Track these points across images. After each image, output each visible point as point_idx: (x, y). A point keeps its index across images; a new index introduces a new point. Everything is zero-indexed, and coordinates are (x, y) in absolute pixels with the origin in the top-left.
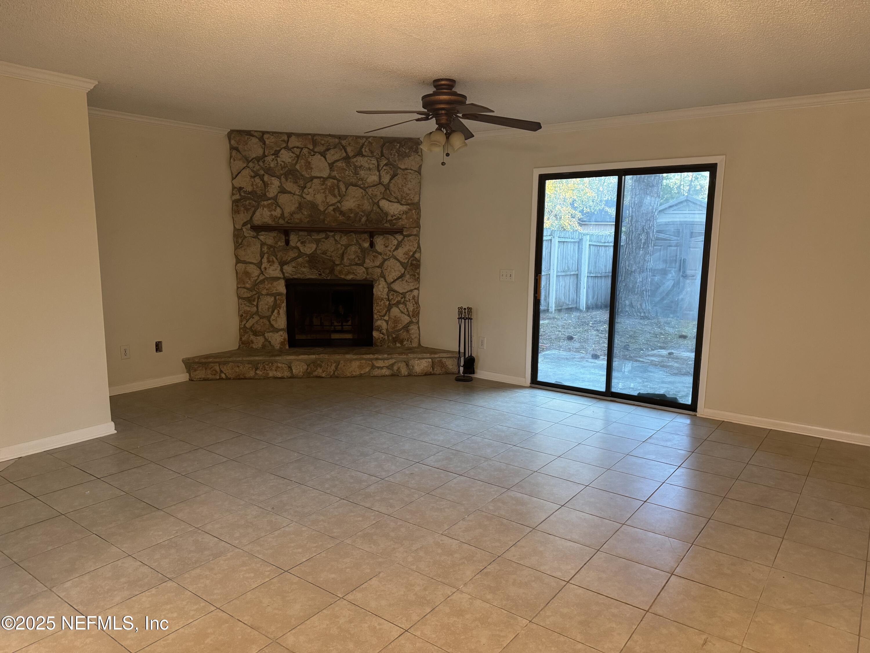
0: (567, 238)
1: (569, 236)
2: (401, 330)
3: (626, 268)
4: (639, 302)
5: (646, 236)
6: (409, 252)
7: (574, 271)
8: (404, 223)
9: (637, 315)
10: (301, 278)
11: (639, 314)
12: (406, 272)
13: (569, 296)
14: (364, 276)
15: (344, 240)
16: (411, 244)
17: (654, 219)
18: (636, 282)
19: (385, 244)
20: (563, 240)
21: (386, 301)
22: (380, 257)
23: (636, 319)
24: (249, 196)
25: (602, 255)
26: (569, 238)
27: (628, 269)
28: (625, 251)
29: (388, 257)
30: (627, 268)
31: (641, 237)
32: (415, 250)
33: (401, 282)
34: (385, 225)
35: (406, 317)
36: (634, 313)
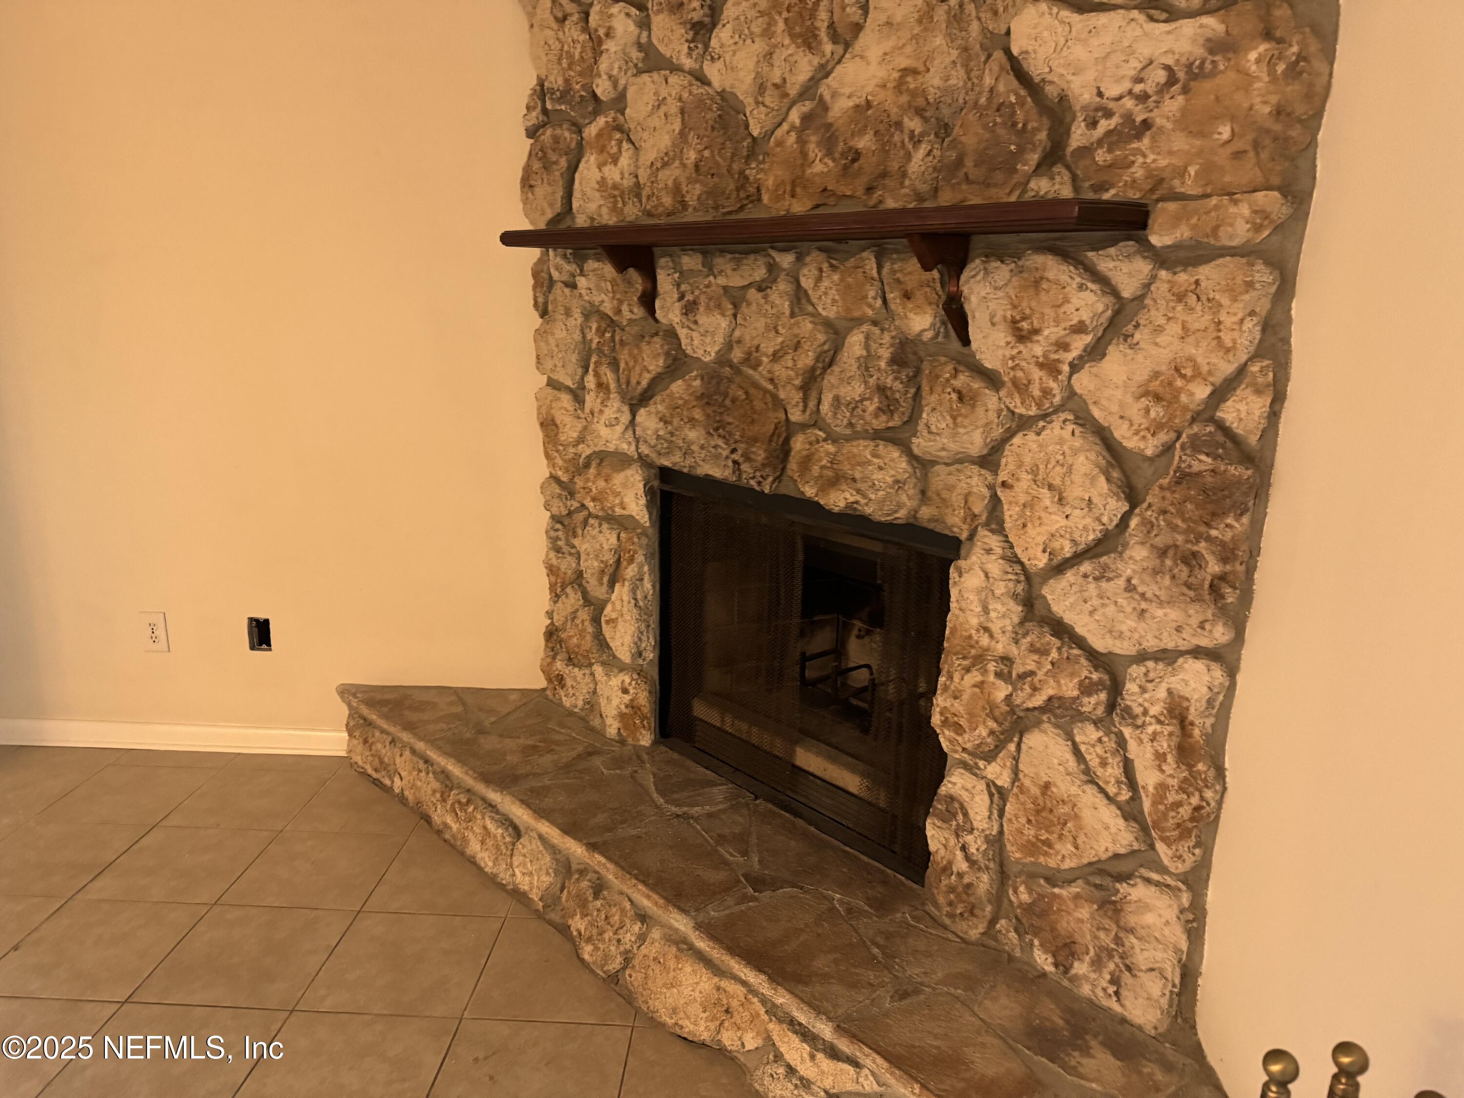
2: (1070, 882)
6: (1179, 383)
8: (1163, 162)
10: (685, 470)
12: (1134, 522)
14: (900, 506)
15: (826, 294)
16: (1200, 319)
19: (1014, 322)
21: (991, 678)
22: (991, 400)
24: (563, 107)
29: (1039, 405)
32: (1226, 368)
33: (1092, 588)
34: (1033, 185)
35: (1110, 816)
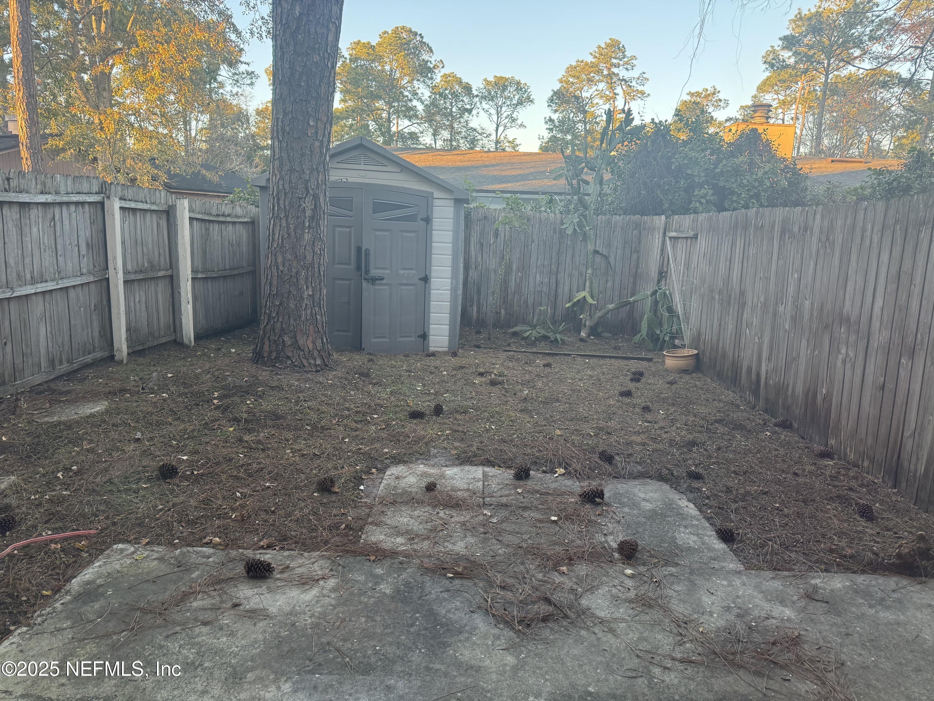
0: (142, 202)
1: (145, 198)
3: (278, 269)
4: (310, 338)
5: (313, 202)
7: (163, 270)
9: (309, 364)
11: (312, 362)
13: (158, 318)
17: (324, 168)
18: (302, 297)
20: (133, 205)
23: (307, 373)
25: (216, 238)
26: (146, 202)
27: (282, 272)
28: (274, 234)
30: (281, 268)
31: (304, 205)
36: (302, 360)
